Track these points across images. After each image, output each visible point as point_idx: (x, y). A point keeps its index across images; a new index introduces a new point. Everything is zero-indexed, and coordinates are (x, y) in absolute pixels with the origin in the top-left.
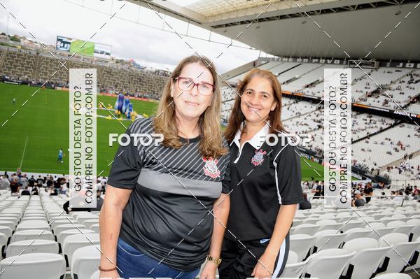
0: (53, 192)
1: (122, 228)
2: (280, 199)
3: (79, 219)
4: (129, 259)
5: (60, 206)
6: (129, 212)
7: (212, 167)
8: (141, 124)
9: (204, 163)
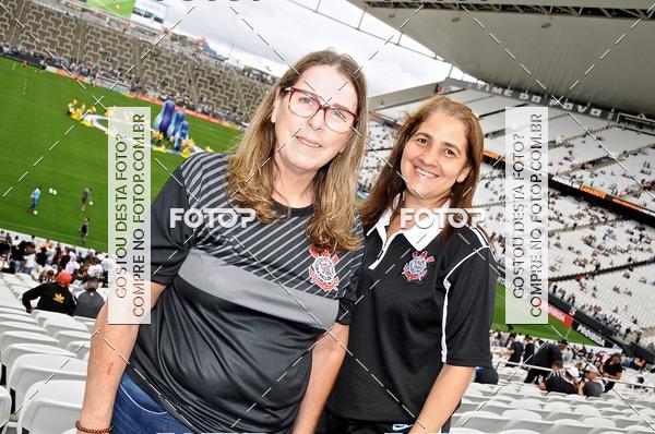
0: (7, 266)
1: (133, 356)
2: (444, 353)
3: (49, 327)
4: (137, 416)
5: (16, 294)
7: (325, 269)
8: (206, 163)
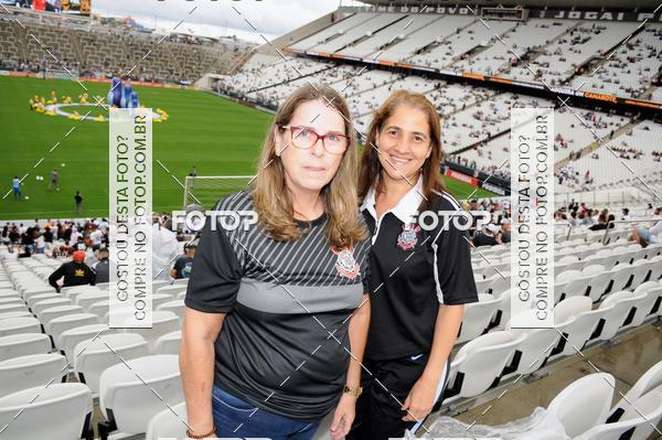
4: (234, 416)
6: (226, 344)
7: (347, 263)
9: (336, 257)
